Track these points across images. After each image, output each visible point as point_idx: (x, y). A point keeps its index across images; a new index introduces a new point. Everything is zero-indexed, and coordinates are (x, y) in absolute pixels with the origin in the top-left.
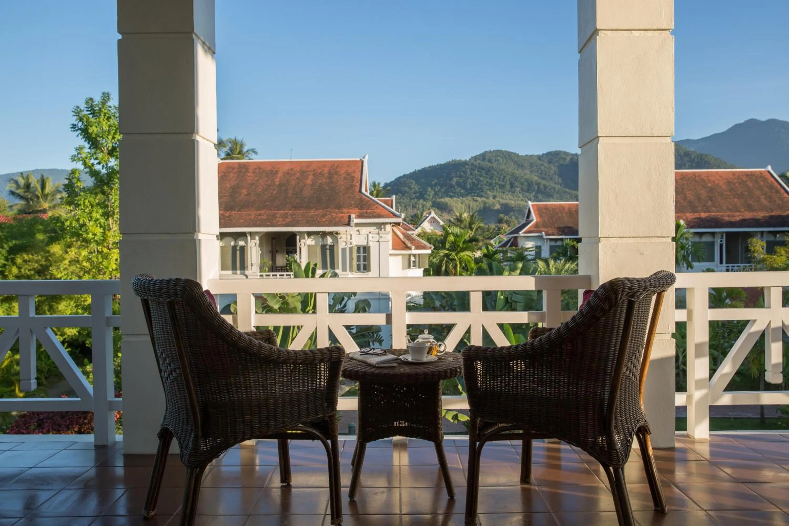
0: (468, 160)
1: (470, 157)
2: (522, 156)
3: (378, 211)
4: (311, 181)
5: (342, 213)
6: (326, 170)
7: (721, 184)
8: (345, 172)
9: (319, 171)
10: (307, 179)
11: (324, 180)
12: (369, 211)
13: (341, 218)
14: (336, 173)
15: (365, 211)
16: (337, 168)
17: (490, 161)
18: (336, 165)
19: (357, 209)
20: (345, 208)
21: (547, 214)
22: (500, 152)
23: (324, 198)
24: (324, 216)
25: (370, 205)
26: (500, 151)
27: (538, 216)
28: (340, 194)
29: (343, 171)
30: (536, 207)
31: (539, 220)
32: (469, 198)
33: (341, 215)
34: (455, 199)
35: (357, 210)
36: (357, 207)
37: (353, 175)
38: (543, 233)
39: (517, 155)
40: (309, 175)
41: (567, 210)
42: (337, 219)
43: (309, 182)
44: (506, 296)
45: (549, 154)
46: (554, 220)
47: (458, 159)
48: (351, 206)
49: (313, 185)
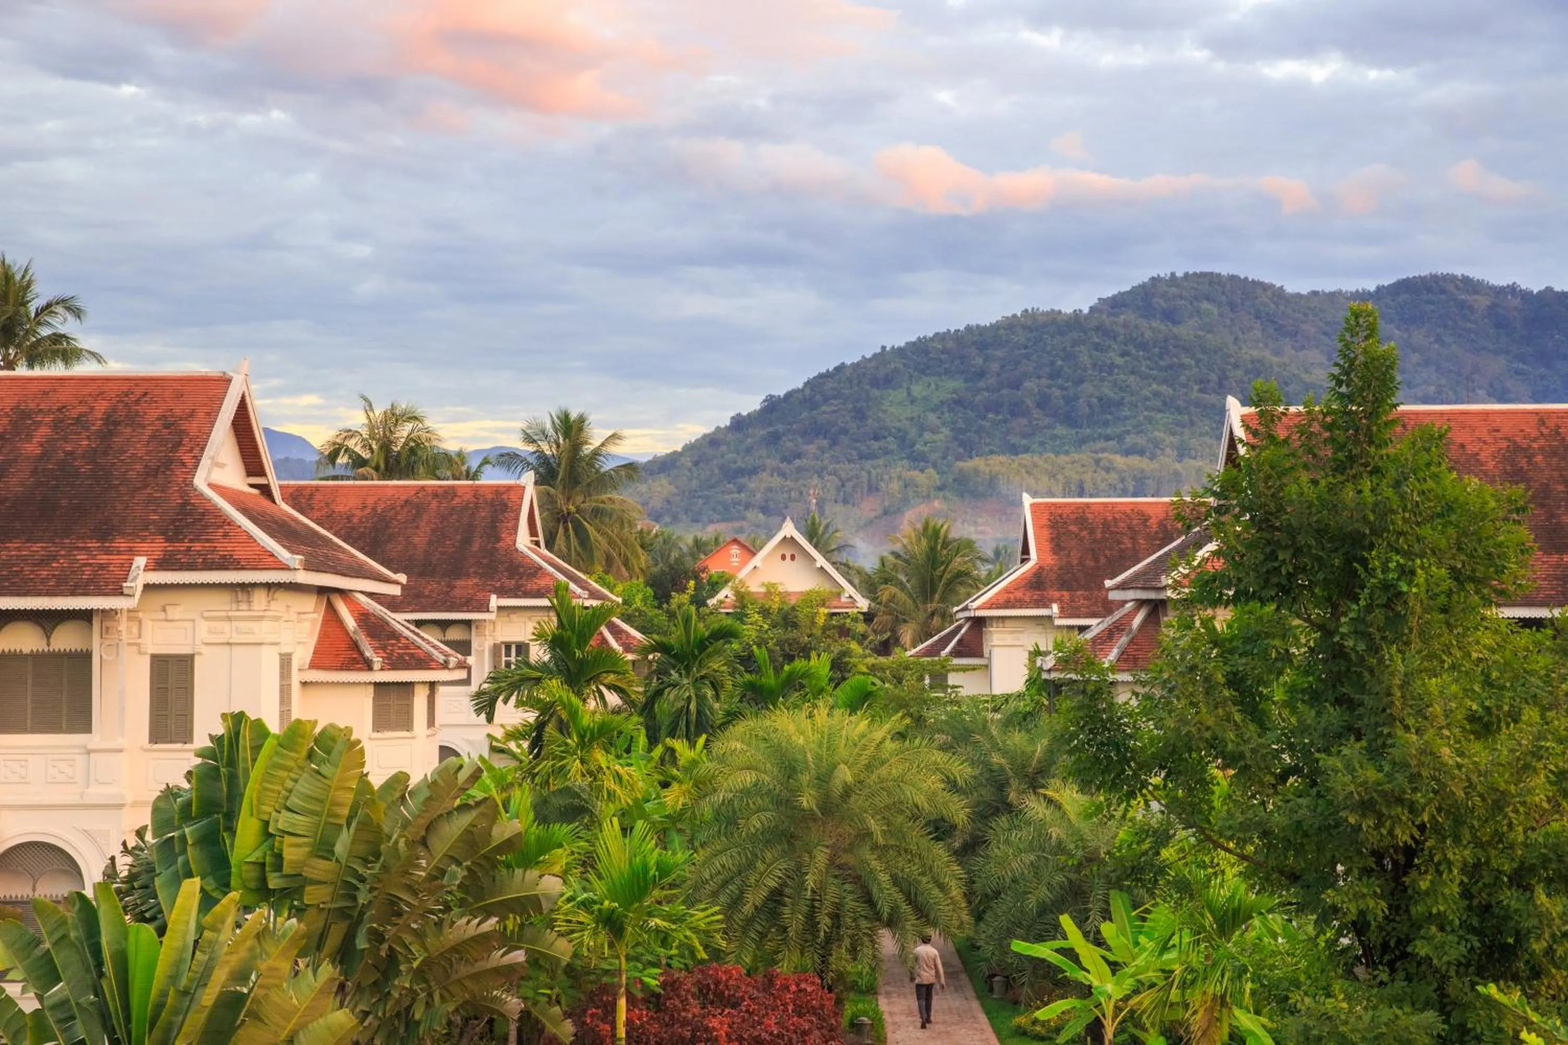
0: (1086, 311)
1: (1094, 301)
2: (1299, 296)
3: (223, 547)
4: (41, 445)
5: (108, 552)
6: (101, 407)
7: (1483, 456)
8: (162, 417)
9: (75, 413)
10: (29, 438)
11: (85, 443)
12: (197, 546)
13: (102, 567)
14: (133, 420)
15: (182, 546)
16: (137, 402)
17: (1170, 316)
18: (139, 391)
19: (160, 539)
20: (122, 534)
21: (1082, 540)
22: (1211, 283)
23: (64, 502)
24: (43, 562)
25: (206, 527)
26: (1212, 278)
27: (1047, 546)
28: (123, 489)
29: (153, 414)
30: (1046, 516)
31: (1050, 560)
32: (1084, 456)
33: (103, 559)
34: (1026, 458)
35: (159, 546)
36: (163, 533)
37: (185, 426)
38: (1055, 608)
39: (1279, 294)
40: (38, 424)
41: (1155, 528)
42: (88, 571)
43: (32, 448)
44: (266, 817)
45: (1405, 286)
46: (1103, 560)
47: (1045, 307)
48: (147, 529)
49: (44, 456)
